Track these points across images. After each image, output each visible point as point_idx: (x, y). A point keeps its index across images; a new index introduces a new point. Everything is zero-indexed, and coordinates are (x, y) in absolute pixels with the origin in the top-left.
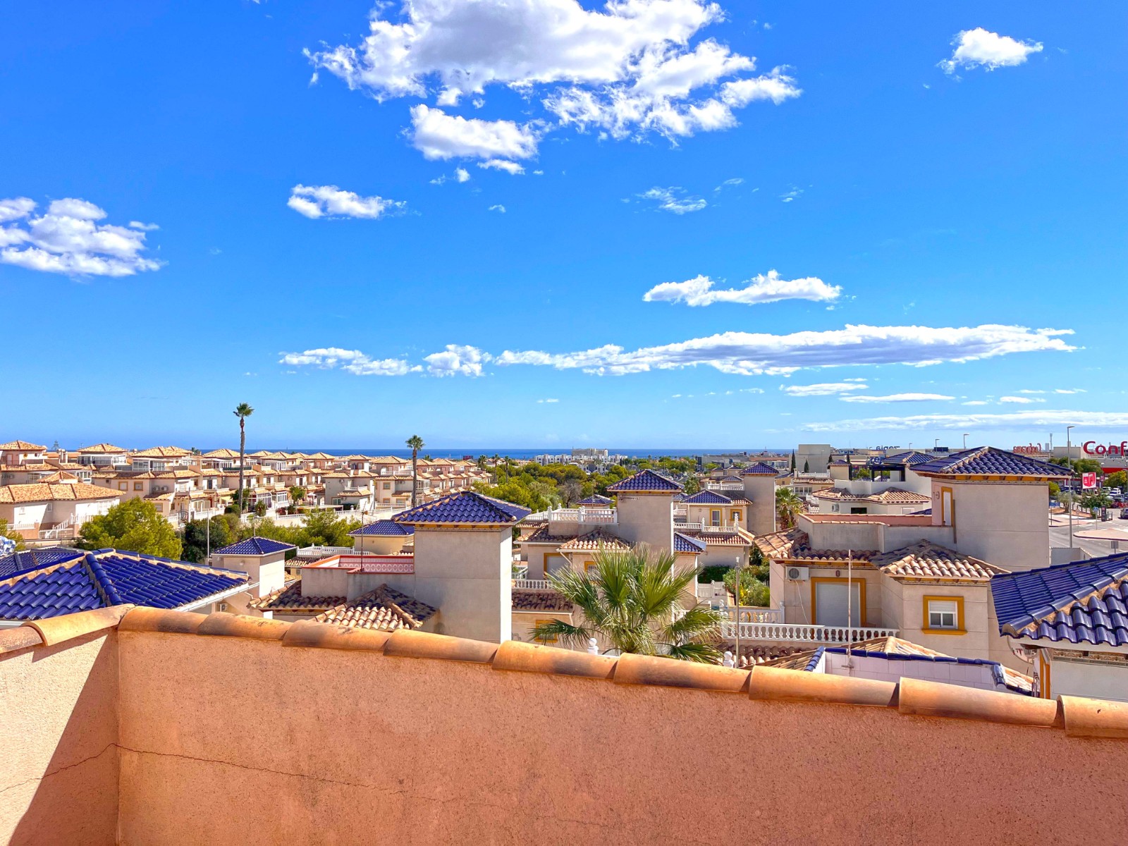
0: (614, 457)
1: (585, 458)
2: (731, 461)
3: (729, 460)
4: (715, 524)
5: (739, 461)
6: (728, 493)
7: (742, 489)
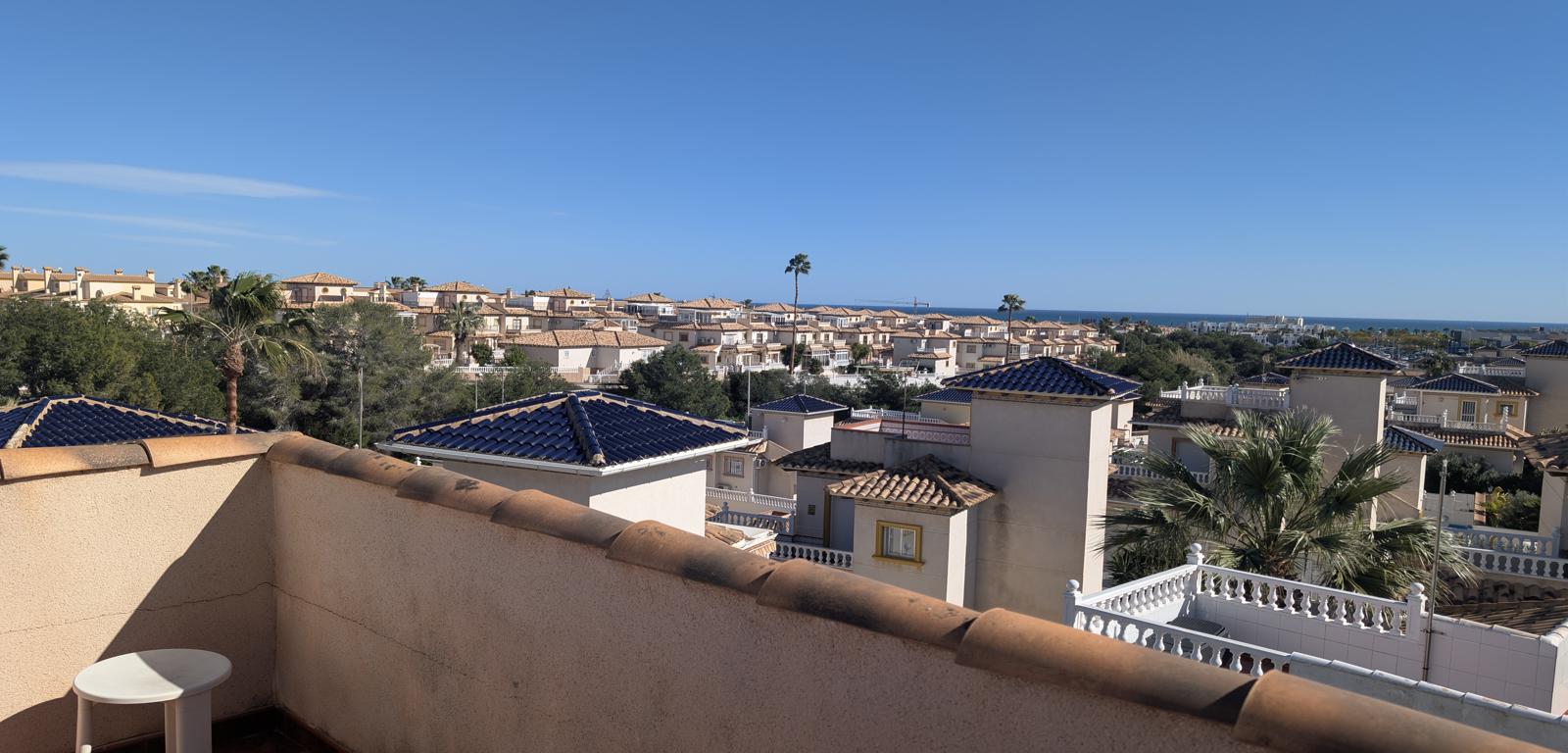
0: (1311, 327)
1: (1265, 327)
2: (1514, 339)
3: (1510, 337)
4: (1464, 419)
5: (1530, 338)
6: (1493, 379)
7: (1523, 375)
